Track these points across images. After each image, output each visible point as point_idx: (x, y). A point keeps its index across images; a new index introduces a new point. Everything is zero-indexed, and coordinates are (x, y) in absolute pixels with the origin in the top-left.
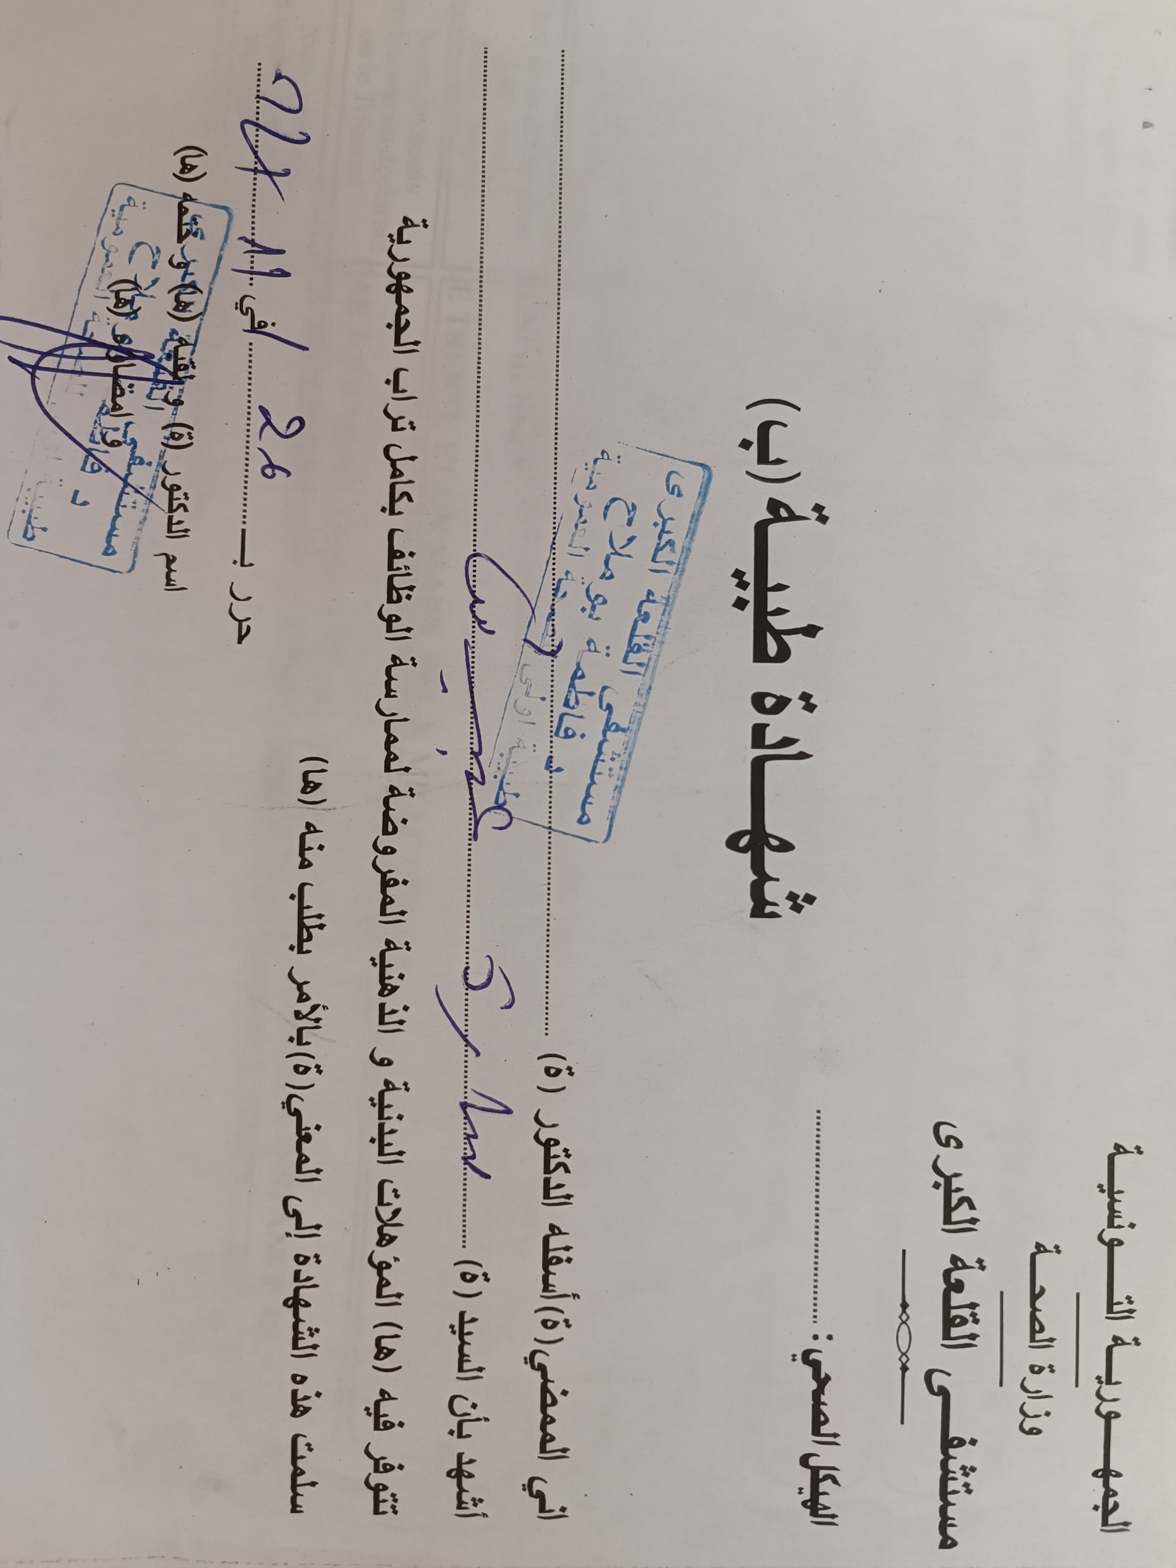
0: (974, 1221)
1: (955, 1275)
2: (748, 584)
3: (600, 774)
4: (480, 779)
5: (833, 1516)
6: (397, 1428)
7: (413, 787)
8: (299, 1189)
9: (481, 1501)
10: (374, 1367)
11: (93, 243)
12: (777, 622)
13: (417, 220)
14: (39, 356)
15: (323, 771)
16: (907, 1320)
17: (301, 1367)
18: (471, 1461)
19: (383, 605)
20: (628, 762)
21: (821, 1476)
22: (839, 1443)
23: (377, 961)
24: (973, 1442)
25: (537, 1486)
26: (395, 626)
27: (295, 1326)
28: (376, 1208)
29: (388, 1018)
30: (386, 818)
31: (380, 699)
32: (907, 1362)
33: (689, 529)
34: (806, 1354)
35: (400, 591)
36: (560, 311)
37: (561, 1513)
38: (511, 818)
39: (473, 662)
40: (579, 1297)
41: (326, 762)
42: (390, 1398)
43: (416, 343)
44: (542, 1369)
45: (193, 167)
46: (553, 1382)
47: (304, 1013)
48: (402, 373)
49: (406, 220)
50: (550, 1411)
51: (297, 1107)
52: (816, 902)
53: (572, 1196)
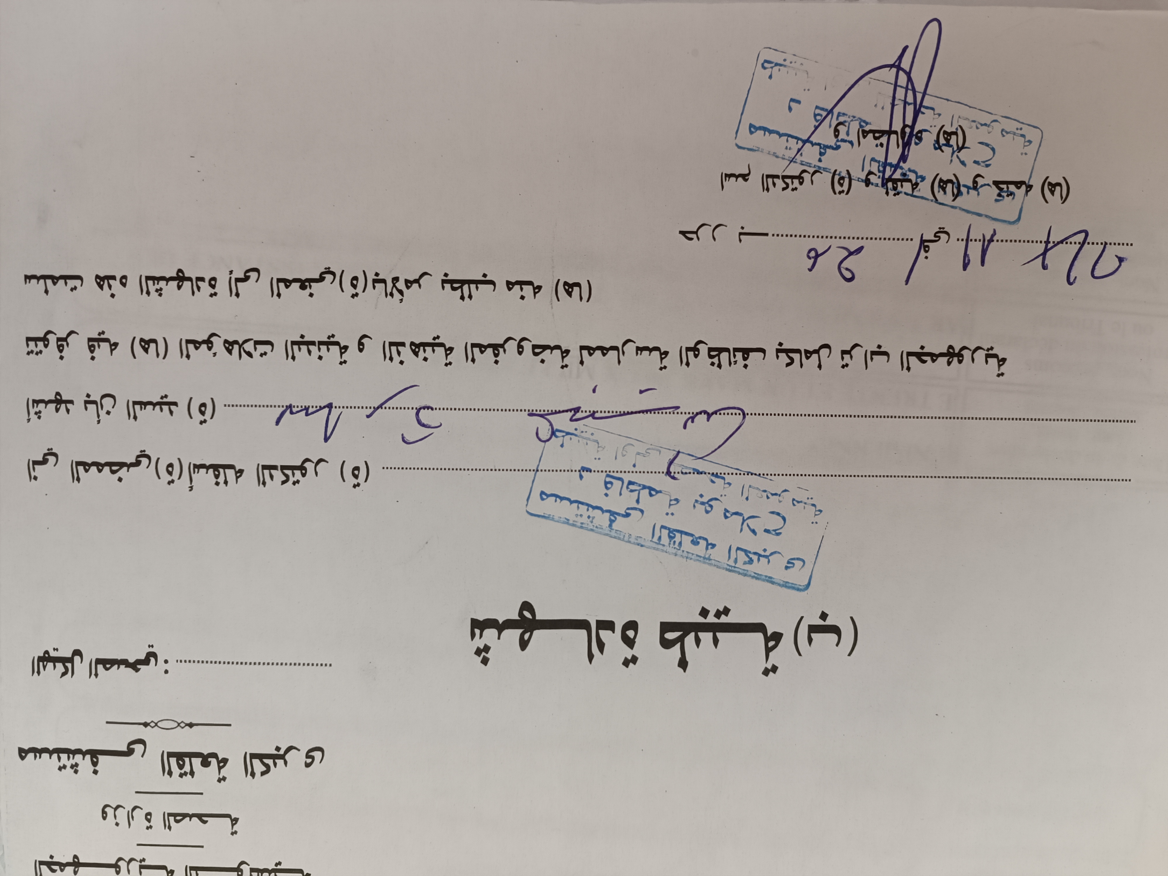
0: (253, 775)
1: (214, 761)
2: (719, 618)
3: (578, 507)
4: (574, 418)
5: (39, 673)
6: (90, 355)
7: (569, 367)
8: (265, 280)
9: (39, 417)
10: (134, 338)
11: (996, 113)
12: (690, 639)
13: (1003, 369)
14: (908, 70)
15: (581, 299)
16: (180, 726)
17: (133, 283)
18: (68, 411)
19: (707, 344)
20: (587, 529)
21: (67, 664)
22: (91, 678)
23: (437, 341)
24: (95, 772)
25: (52, 459)
26: (691, 354)
27: (163, 278)
28: (252, 339)
29: (394, 349)
30: (545, 348)
31: (635, 342)
32: (151, 726)
33: (761, 575)
34: (154, 655)
35: (717, 358)
36: (930, 478)
37: (33, 477)
38: (545, 441)
39: (662, 413)
40: (190, 490)
41: (588, 301)
42: (112, 350)
43: (908, 369)
44: (137, 463)
45: (1052, 193)
46: (128, 471)
47: (397, 285)
48: (886, 357)
49: (1004, 360)
50: (107, 469)
51: (326, 280)
52: (483, 666)
53: (265, 486)
